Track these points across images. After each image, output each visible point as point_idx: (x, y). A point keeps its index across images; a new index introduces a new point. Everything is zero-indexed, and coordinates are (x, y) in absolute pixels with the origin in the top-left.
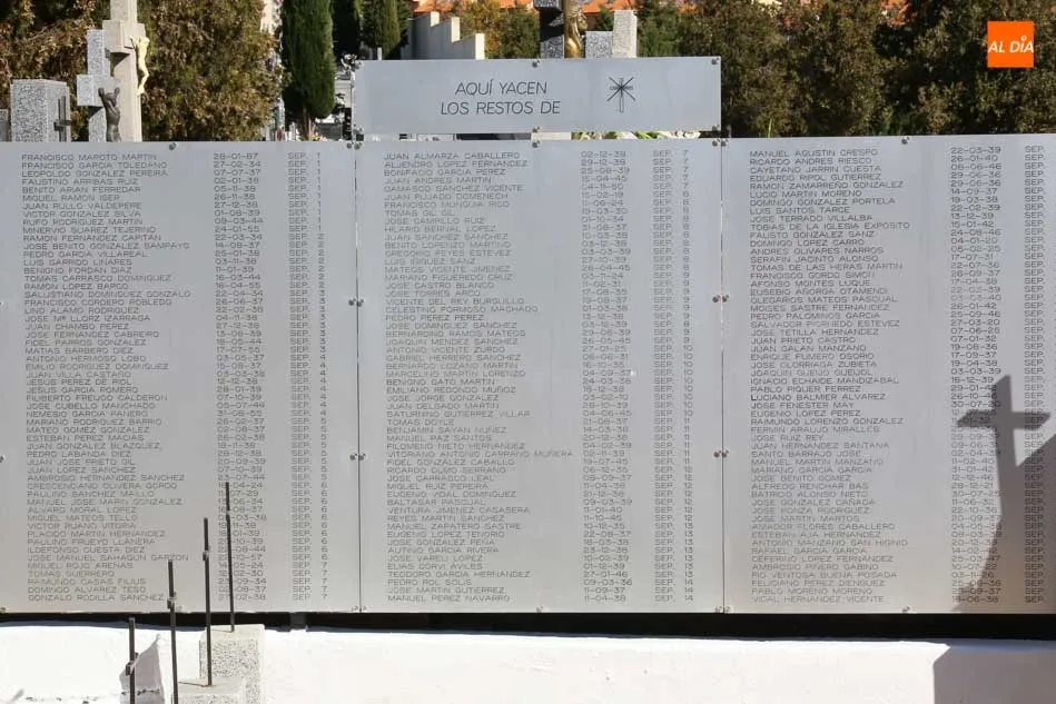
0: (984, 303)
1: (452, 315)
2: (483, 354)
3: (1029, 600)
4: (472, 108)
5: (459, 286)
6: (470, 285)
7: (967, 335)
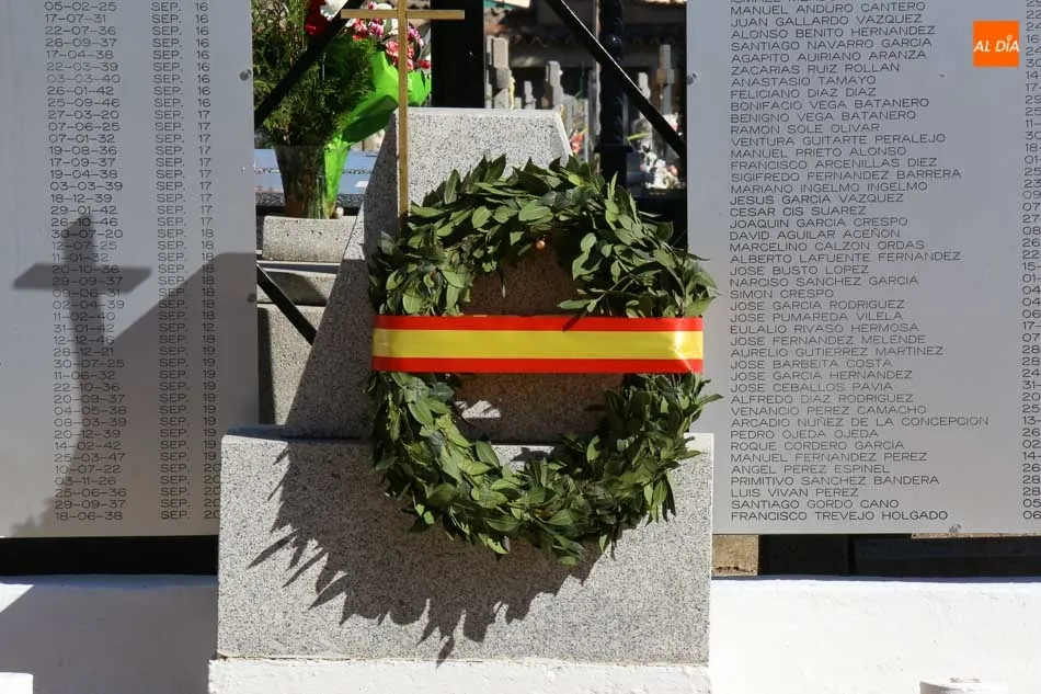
0: (95, 86)
3: (166, 516)
7: (71, 133)
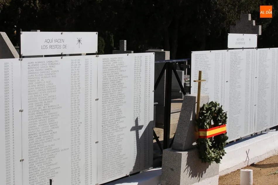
1: (43, 111)
2: (50, 123)
4: (48, 47)
5: (45, 102)
6: (48, 102)
